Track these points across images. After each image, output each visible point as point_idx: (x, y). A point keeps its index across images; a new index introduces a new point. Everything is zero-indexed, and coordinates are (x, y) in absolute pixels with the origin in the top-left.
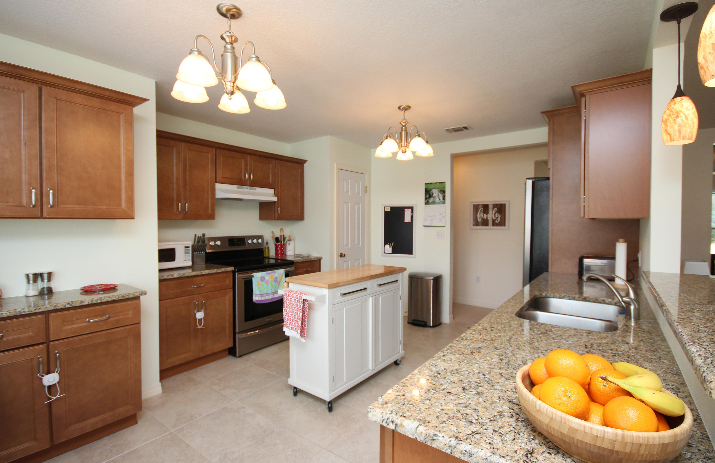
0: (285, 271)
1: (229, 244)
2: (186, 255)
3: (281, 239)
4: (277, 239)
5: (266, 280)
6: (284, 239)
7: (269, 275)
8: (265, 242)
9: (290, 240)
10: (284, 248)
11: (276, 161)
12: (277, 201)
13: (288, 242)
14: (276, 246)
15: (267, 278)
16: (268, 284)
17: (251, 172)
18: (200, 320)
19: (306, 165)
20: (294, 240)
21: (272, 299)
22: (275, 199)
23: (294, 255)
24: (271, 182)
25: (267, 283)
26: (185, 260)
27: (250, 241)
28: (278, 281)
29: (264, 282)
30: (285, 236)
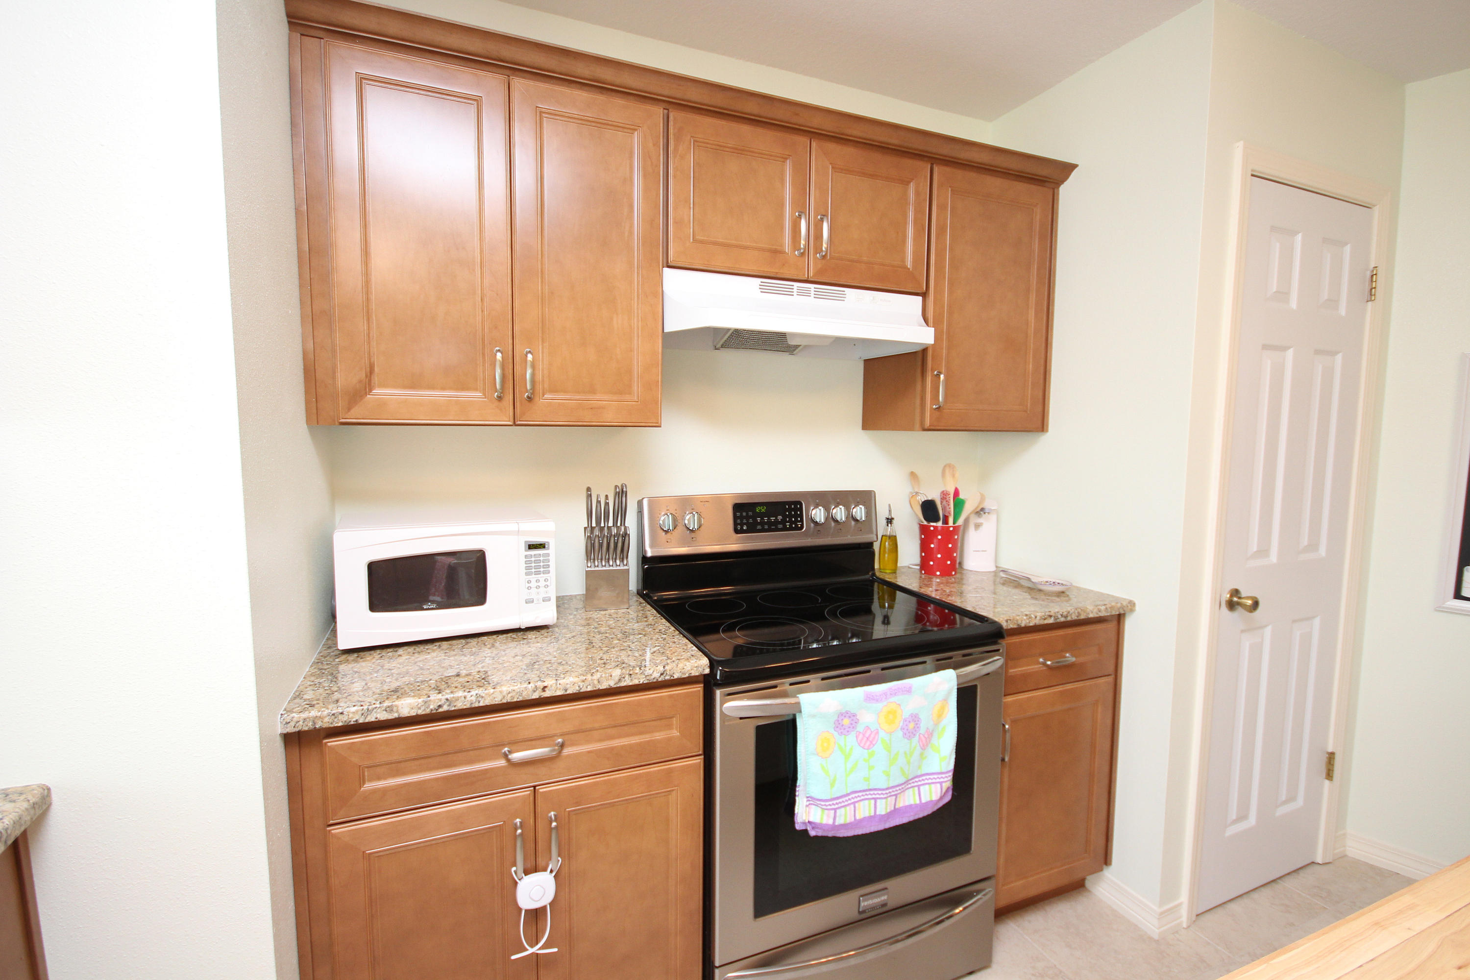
0: (958, 677)
1: (735, 524)
2: (533, 578)
3: (944, 509)
4: (929, 509)
5: (860, 728)
6: (959, 504)
7: (879, 706)
8: (882, 514)
9: (980, 511)
10: (955, 543)
11: (936, 169)
12: (932, 345)
13: (974, 520)
14: (926, 535)
15: (868, 718)
16: (872, 744)
17: (825, 215)
18: (536, 915)
19: (1065, 191)
20: (997, 512)
21: (889, 815)
22: (925, 336)
23: (995, 574)
24: (909, 264)
25: (868, 740)
26: (529, 601)
27: (819, 514)
28: (922, 731)
29: (851, 739)
30: (962, 496)
